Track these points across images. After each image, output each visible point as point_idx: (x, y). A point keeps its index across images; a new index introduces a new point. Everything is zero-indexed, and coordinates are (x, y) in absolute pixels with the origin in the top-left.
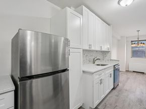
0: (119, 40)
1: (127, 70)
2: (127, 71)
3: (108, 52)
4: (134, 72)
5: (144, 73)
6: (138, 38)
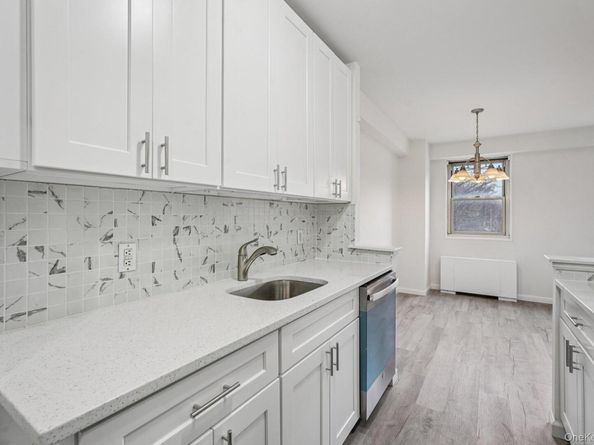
0: (400, 158)
1: (434, 286)
2: (435, 293)
3: (340, 207)
4: (461, 296)
5: (496, 298)
6: (477, 145)
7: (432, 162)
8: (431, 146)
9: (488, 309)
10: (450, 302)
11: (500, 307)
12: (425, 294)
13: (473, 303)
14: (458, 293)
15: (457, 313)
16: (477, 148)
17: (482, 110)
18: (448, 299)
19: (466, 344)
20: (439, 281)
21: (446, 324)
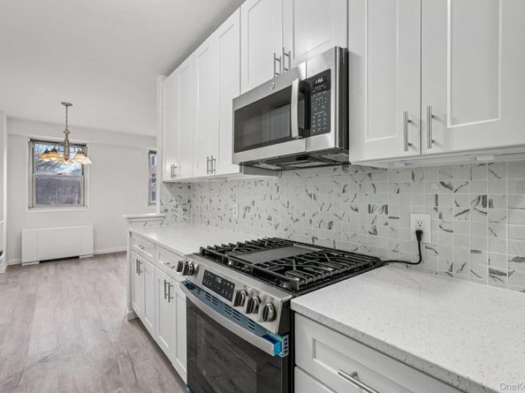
1: (14, 261)
2: (15, 267)
4: (45, 264)
5: (78, 257)
6: (67, 133)
7: (9, 135)
8: (9, 119)
9: (73, 267)
10: (37, 271)
11: (82, 263)
12: (4, 272)
13: (58, 266)
14: (41, 262)
15: (45, 278)
16: (67, 135)
17: (71, 105)
18: (32, 269)
19: (61, 297)
20: (20, 255)
21: (37, 290)
